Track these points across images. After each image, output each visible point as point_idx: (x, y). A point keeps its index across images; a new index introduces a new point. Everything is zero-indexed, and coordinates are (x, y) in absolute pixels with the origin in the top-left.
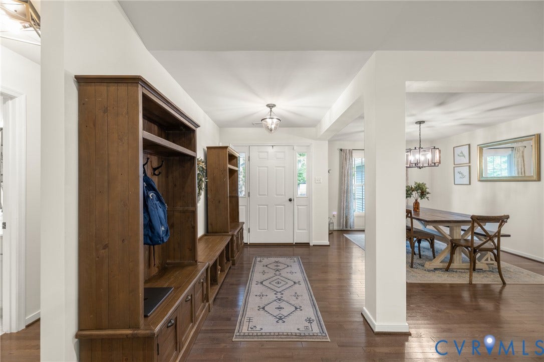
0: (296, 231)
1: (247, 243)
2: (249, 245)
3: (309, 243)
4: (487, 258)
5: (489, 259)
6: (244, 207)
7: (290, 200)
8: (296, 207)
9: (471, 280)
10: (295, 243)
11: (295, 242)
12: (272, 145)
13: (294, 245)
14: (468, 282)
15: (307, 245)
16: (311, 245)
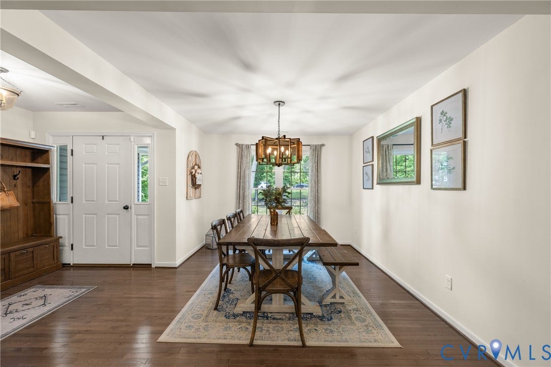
0: (134, 247)
1: (70, 264)
2: (72, 266)
3: (151, 265)
4: (335, 295)
5: (337, 297)
6: (66, 217)
7: (126, 208)
8: (134, 217)
9: (252, 339)
10: (133, 264)
11: (133, 262)
12: (103, 135)
13: (132, 267)
14: (247, 342)
15: (148, 266)
16: (152, 267)
